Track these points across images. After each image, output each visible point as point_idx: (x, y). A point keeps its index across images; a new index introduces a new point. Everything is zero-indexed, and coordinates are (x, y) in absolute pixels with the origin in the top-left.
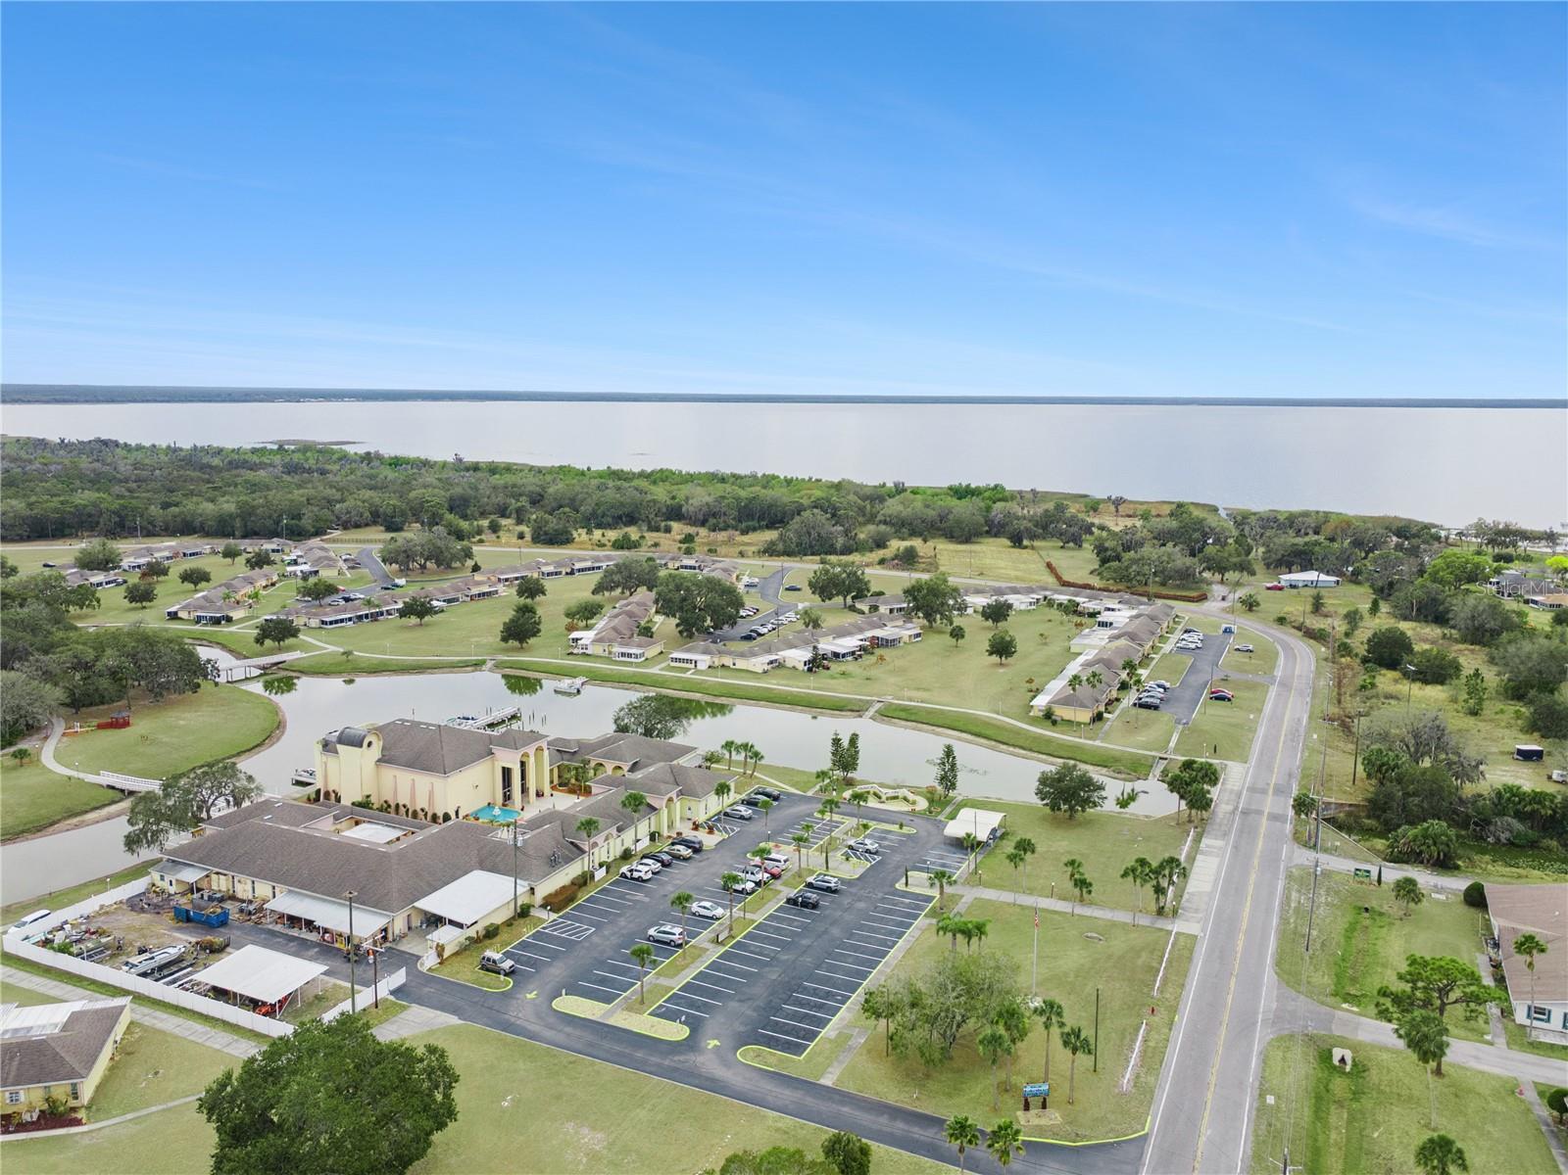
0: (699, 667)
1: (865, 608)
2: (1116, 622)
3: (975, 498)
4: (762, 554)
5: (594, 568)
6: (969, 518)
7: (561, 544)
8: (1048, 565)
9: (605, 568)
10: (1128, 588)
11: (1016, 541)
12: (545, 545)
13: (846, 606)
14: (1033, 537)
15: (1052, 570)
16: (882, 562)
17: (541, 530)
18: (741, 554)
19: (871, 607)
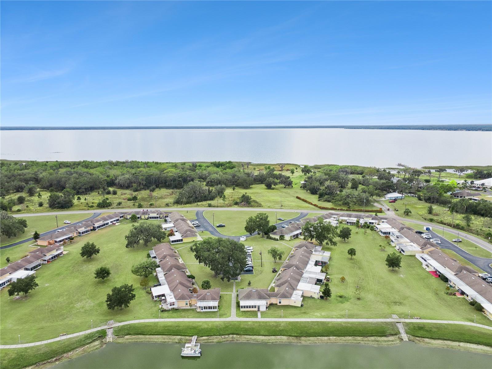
0: (261, 310)
1: (277, 237)
2: (392, 232)
3: (223, 167)
4: (176, 204)
5: (104, 224)
6: (248, 178)
7: (68, 208)
8: (298, 198)
9: (110, 224)
10: (349, 208)
11: (269, 187)
12: (59, 209)
13: (263, 237)
14: (276, 184)
15: (303, 200)
16: (236, 204)
17: (55, 201)
18: (167, 205)
19: (281, 236)
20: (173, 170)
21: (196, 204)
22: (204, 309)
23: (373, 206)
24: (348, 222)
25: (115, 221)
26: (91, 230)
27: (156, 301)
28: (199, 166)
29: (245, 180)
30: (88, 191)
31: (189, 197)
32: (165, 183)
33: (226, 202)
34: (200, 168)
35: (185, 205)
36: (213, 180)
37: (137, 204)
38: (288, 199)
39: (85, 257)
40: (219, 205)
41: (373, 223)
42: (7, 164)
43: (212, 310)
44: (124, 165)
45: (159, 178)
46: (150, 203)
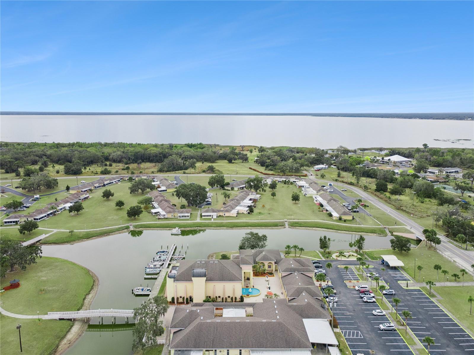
0: (214, 217)
1: (230, 189)
2: (305, 186)
3: (195, 147)
4: (159, 172)
5: (111, 183)
6: (214, 155)
7: (79, 174)
8: (250, 168)
9: (114, 183)
10: (284, 174)
11: (230, 161)
12: (72, 175)
13: (220, 189)
14: (235, 159)
15: (254, 170)
16: (204, 172)
17: (70, 169)
18: (153, 172)
19: (232, 188)
20: (154, 148)
21: (174, 172)
22: (182, 217)
23: (302, 173)
24: (279, 181)
25: (117, 181)
26: (103, 186)
27: (154, 215)
28: (175, 147)
29: (212, 156)
30: (89, 164)
31: (169, 167)
32: (149, 159)
33: (197, 171)
34: (176, 148)
35: (166, 173)
36: (187, 157)
37: (130, 172)
38: (242, 169)
39: (105, 198)
40: (191, 173)
41: (295, 182)
42: (10, 145)
43: (187, 218)
44: (112, 145)
45: (144, 154)
46: (139, 171)
